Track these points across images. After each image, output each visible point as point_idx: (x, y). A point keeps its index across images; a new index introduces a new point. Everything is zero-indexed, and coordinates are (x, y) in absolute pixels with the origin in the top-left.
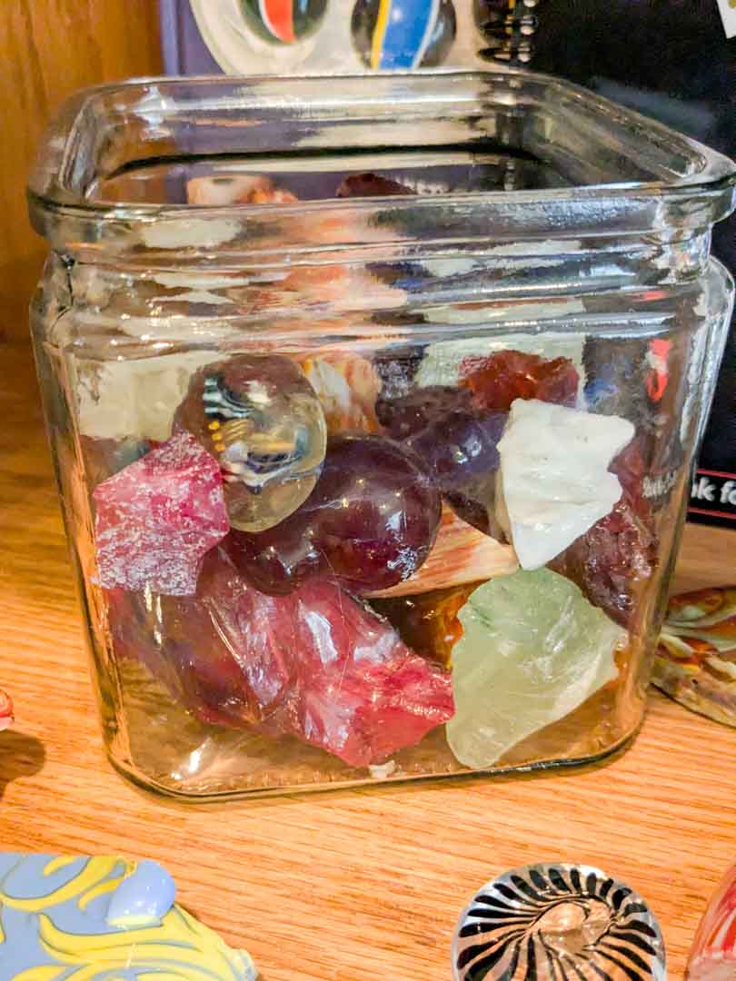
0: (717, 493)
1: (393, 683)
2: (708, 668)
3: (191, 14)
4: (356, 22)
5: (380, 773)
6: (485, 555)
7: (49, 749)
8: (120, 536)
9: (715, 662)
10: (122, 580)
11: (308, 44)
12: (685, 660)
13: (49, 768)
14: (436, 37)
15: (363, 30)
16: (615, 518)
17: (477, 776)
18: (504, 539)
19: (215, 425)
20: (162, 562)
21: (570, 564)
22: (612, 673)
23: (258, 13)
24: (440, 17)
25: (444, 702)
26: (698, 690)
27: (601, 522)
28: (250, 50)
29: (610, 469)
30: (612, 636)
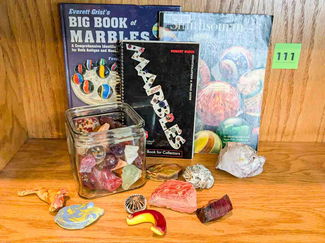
0: (156, 152)
1: (115, 180)
2: (153, 174)
3: (72, 89)
4: (98, 91)
5: (114, 192)
6: (124, 164)
7: (71, 197)
8: (83, 166)
9: (153, 173)
10: (83, 171)
11: (91, 94)
12: (150, 174)
13: (71, 199)
14: (110, 93)
15: (99, 92)
16: (138, 158)
17: (126, 191)
18: (126, 162)
19: (93, 153)
20: (88, 169)
21: (134, 163)
22: (141, 176)
23: (83, 90)
24: (110, 91)
25: (121, 181)
26: (153, 177)
27: (137, 158)
28: (82, 95)
29: (137, 152)
30: (140, 171)
